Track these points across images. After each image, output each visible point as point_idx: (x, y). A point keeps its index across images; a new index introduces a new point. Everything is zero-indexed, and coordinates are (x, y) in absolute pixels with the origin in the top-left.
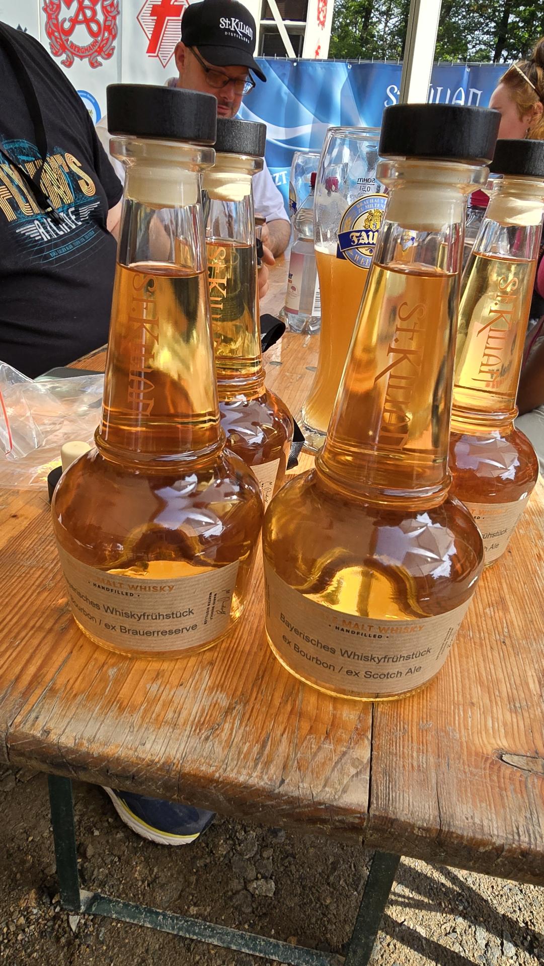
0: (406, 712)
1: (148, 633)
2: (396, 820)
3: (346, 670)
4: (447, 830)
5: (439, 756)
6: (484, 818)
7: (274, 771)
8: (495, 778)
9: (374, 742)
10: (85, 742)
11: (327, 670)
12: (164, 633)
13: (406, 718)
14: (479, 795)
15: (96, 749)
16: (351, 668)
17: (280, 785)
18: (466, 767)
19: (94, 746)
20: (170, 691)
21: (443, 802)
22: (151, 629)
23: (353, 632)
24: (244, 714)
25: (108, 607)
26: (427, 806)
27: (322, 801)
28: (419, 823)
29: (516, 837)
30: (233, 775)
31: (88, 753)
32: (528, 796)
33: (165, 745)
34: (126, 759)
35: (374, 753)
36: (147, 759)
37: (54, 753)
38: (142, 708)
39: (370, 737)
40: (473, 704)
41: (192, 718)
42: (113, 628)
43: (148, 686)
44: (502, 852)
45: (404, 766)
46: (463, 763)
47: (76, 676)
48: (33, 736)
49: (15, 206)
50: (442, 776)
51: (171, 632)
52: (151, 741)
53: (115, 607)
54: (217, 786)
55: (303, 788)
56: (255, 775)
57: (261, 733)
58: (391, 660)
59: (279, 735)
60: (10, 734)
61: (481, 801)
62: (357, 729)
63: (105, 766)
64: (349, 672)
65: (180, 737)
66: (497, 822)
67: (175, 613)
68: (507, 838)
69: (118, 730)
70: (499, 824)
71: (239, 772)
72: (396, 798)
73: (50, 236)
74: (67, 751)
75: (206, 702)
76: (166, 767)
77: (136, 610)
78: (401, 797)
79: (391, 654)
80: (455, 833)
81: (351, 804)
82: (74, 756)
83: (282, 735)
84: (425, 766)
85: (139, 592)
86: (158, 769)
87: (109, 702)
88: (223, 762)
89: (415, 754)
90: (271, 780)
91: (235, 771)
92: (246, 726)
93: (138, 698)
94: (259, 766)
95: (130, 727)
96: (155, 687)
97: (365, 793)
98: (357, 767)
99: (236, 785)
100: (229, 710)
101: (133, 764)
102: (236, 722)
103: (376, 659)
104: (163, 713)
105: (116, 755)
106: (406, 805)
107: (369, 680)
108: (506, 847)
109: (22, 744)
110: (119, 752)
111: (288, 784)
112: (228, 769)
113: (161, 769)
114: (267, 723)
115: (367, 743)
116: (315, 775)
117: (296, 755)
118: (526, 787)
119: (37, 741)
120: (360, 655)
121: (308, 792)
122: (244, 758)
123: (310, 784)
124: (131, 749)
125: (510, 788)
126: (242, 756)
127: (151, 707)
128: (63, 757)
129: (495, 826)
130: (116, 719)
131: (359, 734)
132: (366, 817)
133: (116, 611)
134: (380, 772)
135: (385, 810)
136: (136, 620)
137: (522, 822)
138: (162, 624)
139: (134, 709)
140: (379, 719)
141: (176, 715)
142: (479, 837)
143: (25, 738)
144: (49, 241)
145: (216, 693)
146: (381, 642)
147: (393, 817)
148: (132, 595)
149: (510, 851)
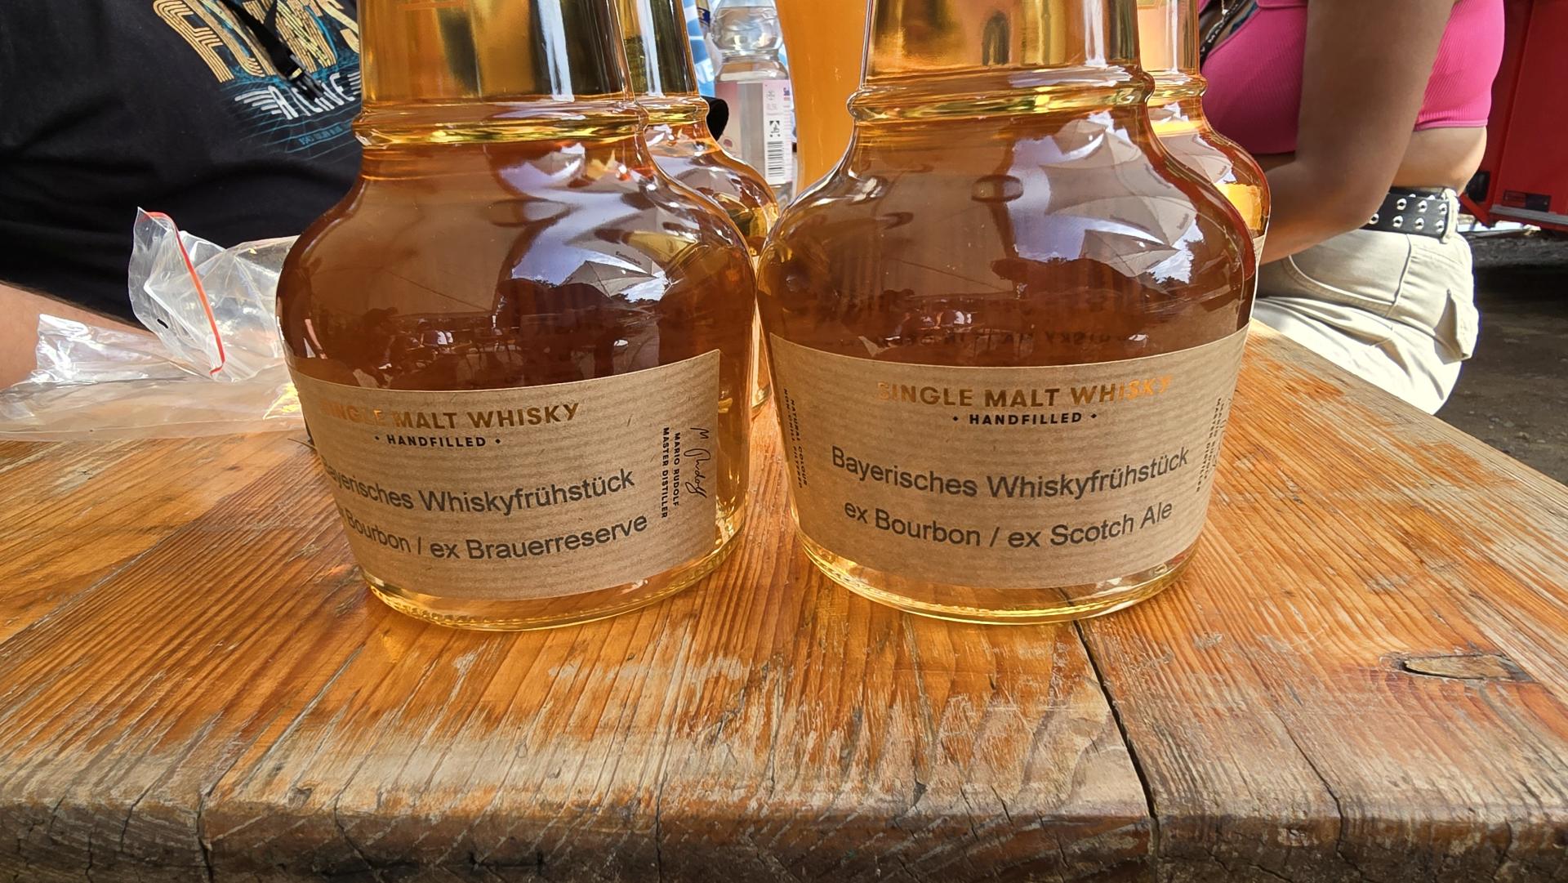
0: (1155, 626)
1: (536, 548)
2: (1226, 819)
3: (1007, 533)
4: (1358, 816)
5: (1265, 685)
6: (1434, 777)
7: (894, 770)
8: (1414, 702)
9: (1107, 684)
10: (405, 795)
11: (961, 549)
12: (572, 542)
13: (1159, 635)
14: (1396, 738)
15: (435, 807)
16: (1019, 526)
17: (917, 799)
18: (1338, 694)
19: (429, 799)
20: (605, 672)
21: (1323, 765)
22: (542, 535)
23: (1013, 419)
24: (789, 686)
25: (432, 494)
26: (1290, 778)
27: (1031, 812)
28: (1286, 814)
29: (1531, 801)
30: (793, 798)
31: (415, 820)
32: (1507, 721)
33: (610, 767)
34: (514, 814)
35: (1117, 702)
36: (568, 803)
37: (328, 839)
38: (544, 711)
39: (1094, 677)
40: (1289, 594)
41: (666, 710)
42: (452, 551)
43: (552, 673)
44: (1509, 841)
45: (1196, 715)
46: (1327, 688)
47: (376, 680)
48: (269, 807)
49: (230, 61)
50: (1292, 717)
51: (587, 539)
52: (574, 768)
53: (448, 487)
54: (758, 830)
55: (976, 793)
56: (847, 787)
57: (838, 711)
58: (1107, 482)
59: (882, 709)
60: (210, 812)
61: (1408, 748)
62: (1059, 669)
63: (463, 844)
64: (1015, 539)
65: (646, 748)
66: (1469, 780)
67: (589, 481)
68: (1509, 807)
69: (487, 758)
70: (1475, 782)
71: (805, 789)
72: (1207, 773)
73: (299, 111)
74: (358, 826)
75: (697, 677)
76: (621, 811)
77: (498, 485)
78: (1220, 770)
79: (1106, 468)
80: (1380, 819)
81: (1105, 803)
82: (380, 835)
83: (891, 706)
84: (1244, 707)
85: (495, 428)
86: (600, 822)
87: (461, 712)
88: (763, 775)
89: (1211, 691)
90: (890, 790)
91: (797, 787)
92: (800, 703)
93: (530, 694)
94: (854, 770)
95: (518, 749)
96: (569, 671)
97: (1130, 777)
98: (1089, 734)
99: (805, 820)
100: (752, 684)
101: (534, 822)
102: (775, 700)
103: (1074, 487)
104: (594, 714)
105: (489, 808)
106: (1238, 782)
107: (1063, 550)
108: (1517, 828)
109: (240, 832)
110: (497, 801)
111: (936, 791)
112: (779, 787)
113: (606, 821)
114: (848, 692)
115: (1093, 688)
116: (995, 764)
117: (935, 734)
118: (1492, 707)
119: (279, 817)
120: (1036, 480)
121: (991, 798)
122: (812, 759)
123: (989, 782)
124: (525, 789)
125: (1459, 713)
126: (806, 758)
127: (564, 706)
128: (352, 843)
129: (1469, 787)
130: (482, 739)
131: (1066, 677)
132: (1150, 827)
133: (451, 500)
134: (1147, 734)
135: (1193, 800)
136: (499, 516)
137: (1525, 771)
138: (565, 518)
139: (522, 716)
140: (1101, 646)
141: (628, 711)
142: (1441, 816)
143: (246, 817)
144: (295, 120)
145: (715, 658)
146: (1080, 433)
147: (1217, 812)
148: (481, 442)
149: (1528, 835)
